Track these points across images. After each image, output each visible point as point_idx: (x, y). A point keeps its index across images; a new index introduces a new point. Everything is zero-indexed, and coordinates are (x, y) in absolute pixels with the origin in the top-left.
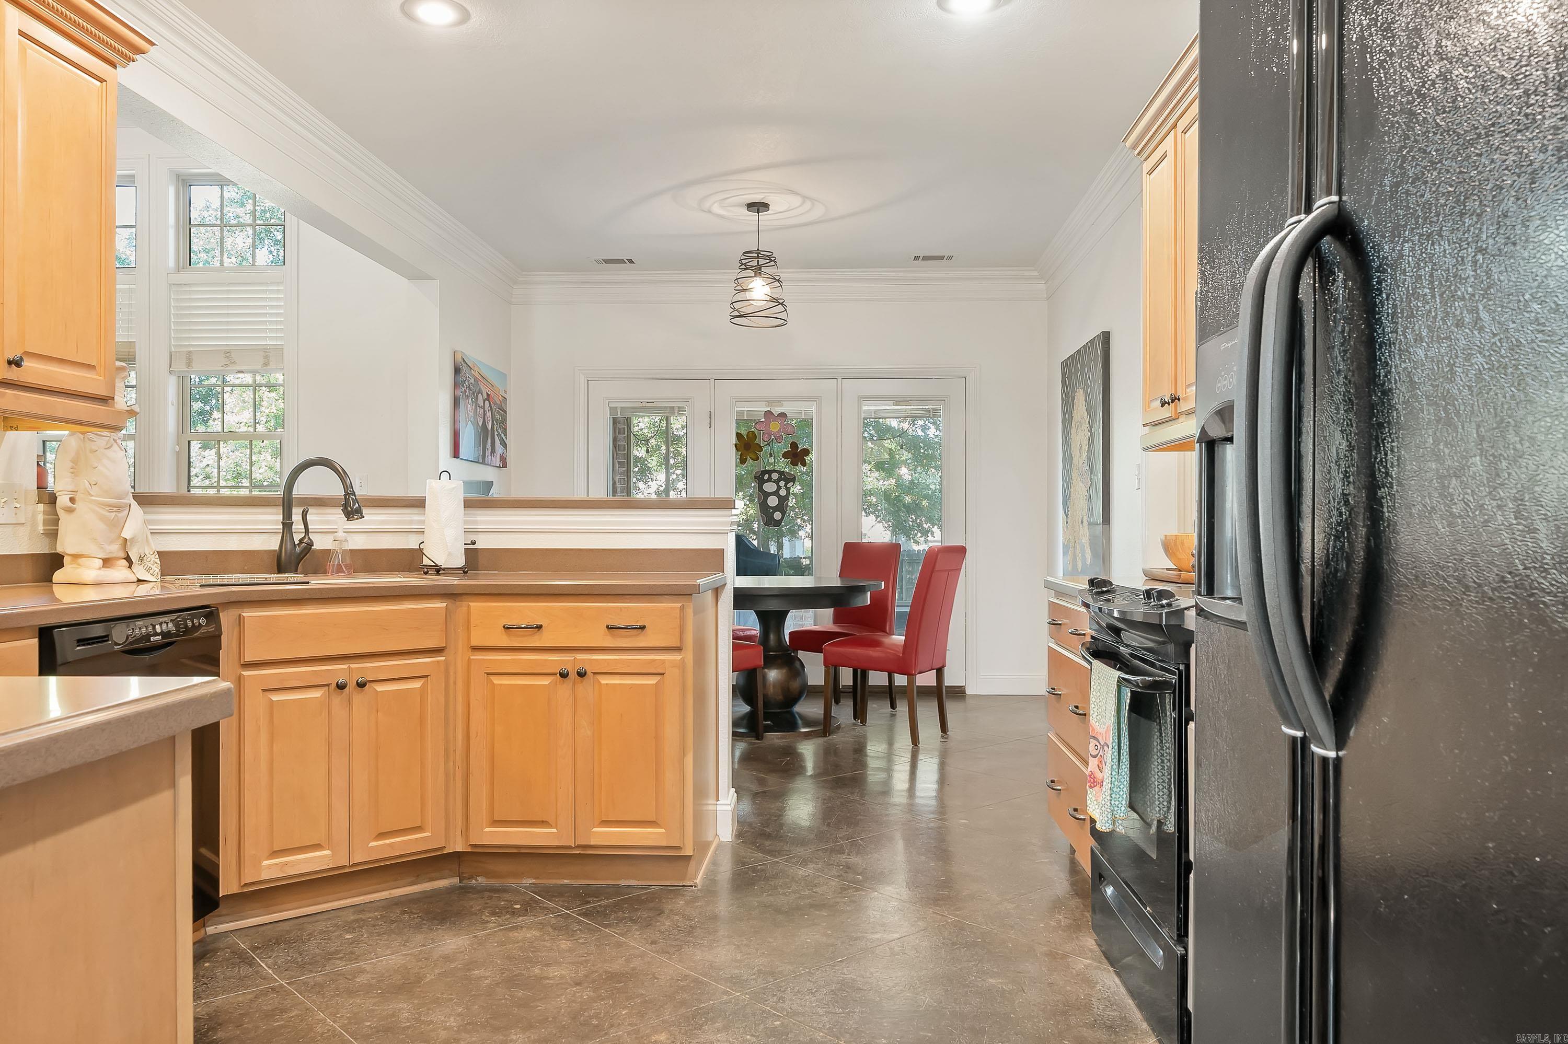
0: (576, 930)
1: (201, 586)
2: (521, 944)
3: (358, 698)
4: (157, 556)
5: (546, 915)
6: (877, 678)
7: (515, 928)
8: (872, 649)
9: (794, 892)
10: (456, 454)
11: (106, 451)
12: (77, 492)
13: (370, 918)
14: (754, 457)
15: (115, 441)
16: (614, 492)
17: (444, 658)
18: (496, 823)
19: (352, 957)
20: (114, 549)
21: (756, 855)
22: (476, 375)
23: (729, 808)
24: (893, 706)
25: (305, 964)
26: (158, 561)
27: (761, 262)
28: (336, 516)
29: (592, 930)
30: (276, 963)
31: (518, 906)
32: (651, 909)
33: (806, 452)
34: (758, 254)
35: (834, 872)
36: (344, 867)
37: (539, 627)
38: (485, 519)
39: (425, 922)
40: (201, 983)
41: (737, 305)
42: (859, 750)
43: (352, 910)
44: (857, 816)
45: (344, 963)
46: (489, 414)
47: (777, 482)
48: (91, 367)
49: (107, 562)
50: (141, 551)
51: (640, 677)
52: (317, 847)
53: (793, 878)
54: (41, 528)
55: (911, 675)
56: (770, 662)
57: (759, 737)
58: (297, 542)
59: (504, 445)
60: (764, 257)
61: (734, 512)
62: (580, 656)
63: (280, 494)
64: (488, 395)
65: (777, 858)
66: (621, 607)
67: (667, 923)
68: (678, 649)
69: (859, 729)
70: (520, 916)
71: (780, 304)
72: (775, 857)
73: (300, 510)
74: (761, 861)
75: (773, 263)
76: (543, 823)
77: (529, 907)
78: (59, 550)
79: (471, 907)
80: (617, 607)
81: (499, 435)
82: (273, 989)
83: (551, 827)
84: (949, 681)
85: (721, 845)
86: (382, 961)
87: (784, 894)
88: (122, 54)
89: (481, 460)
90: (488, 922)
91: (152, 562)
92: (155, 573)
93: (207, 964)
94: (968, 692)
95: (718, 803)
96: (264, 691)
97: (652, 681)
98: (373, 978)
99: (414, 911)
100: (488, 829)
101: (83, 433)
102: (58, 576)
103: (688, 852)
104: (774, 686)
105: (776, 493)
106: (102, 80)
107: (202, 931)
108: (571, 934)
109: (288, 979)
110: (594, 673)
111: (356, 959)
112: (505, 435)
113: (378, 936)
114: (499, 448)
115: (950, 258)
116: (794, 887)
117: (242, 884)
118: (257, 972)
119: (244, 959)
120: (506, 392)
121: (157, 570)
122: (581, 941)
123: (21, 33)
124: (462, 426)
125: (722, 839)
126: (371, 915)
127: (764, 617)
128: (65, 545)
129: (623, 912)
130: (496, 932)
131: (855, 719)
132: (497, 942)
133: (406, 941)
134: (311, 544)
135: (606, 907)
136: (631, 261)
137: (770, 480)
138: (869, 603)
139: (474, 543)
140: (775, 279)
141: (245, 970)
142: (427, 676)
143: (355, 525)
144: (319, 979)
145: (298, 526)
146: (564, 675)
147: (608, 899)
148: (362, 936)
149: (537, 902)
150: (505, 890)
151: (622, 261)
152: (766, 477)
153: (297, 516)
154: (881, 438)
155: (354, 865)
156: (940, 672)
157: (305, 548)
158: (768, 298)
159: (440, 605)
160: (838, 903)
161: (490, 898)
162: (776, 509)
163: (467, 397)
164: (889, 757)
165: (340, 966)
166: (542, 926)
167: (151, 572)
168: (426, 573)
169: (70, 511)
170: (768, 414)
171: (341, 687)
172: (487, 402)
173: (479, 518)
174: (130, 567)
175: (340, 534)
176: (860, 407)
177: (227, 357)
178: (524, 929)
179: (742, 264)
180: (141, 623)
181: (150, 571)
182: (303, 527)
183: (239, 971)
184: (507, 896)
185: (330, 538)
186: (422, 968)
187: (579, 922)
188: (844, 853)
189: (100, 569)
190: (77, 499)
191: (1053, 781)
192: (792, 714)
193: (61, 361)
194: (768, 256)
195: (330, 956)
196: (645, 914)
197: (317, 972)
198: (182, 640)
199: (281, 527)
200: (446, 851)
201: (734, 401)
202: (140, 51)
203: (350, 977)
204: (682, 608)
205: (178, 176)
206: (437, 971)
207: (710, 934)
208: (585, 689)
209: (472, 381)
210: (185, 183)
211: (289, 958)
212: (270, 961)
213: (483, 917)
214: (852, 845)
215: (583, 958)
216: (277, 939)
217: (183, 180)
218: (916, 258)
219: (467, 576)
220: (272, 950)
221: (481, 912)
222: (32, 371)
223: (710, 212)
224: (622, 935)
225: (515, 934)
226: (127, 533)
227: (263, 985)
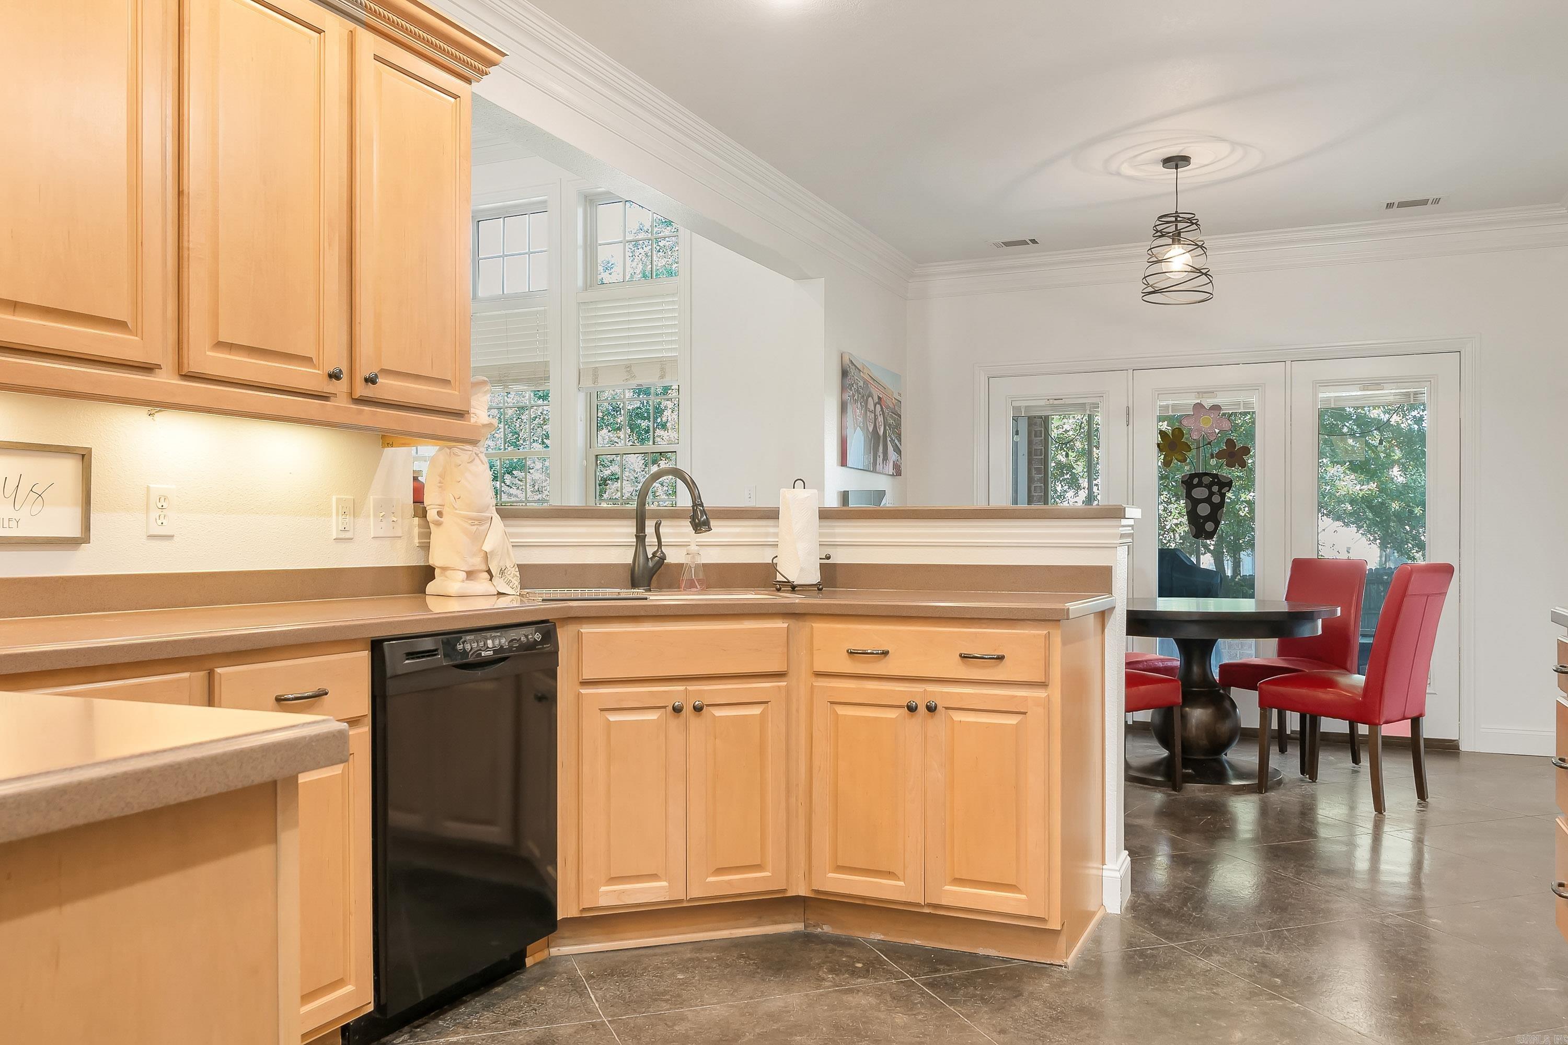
0: (917, 1003)
1: (543, 600)
2: (853, 1011)
3: (695, 723)
4: (517, 569)
5: (887, 979)
6: (1332, 725)
7: (851, 991)
8: (1322, 690)
9: (1188, 990)
10: (843, 462)
11: (469, 464)
12: (443, 505)
13: (705, 958)
14: (1180, 458)
15: (477, 455)
16: (1015, 501)
17: (785, 683)
18: (840, 869)
19: (677, 1000)
20: (477, 562)
21: (1147, 936)
22: (866, 377)
23: (1118, 875)
24: (1356, 760)
25: (631, 1001)
26: (518, 574)
27: (1180, 226)
28: (686, 527)
29: (935, 1005)
30: (604, 997)
31: (860, 965)
32: (1007, 989)
33: (1246, 451)
34: (1176, 217)
35: (1245, 969)
36: (681, 901)
37: (885, 653)
38: (845, 531)
39: (759, 970)
40: (531, 1008)
41: (1151, 280)
42: (1307, 811)
43: (690, 947)
44: (1287, 898)
45: (668, 1007)
46: (880, 419)
47: (1209, 487)
48: (445, 382)
49: (470, 575)
50: (501, 564)
51: (999, 715)
52: (654, 877)
53: (1190, 971)
54: (416, 541)
55: (1374, 725)
56: (1190, 698)
57: (1176, 787)
58: (650, 556)
59: (898, 451)
60: (1184, 220)
61: (1124, 522)
62: (931, 688)
63: (633, 506)
64: (879, 398)
65: (1174, 942)
66: (975, 633)
67: (1024, 1009)
68: (1043, 685)
69: (1308, 787)
70: (860, 977)
71: (1203, 274)
72: (1170, 939)
73: (653, 523)
74: (1153, 944)
75: (1194, 227)
76: (890, 874)
77: (872, 967)
78: (431, 562)
79: (811, 959)
80: (972, 633)
81: (892, 441)
82: (594, 1025)
83: (899, 879)
84: (1429, 731)
85: (1106, 919)
86: (706, 1009)
87: (1175, 991)
88: (475, 69)
89: (872, 468)
90: (824, 979)
91: (512, 575)
92: (515, 586)
93: (542, 988)
94: (1464, 747)
95: (1104, 867)
96: (602, 710)
97: (1012, 720)
98: (691, 1029)
99: (751, 956)
100: (831, 875)
101: (450, 448)
102: (431, 587)
103: (1054, 924)
104: (1197, 728)
105: (1208, 500)
106: (456, 97)
107: (546, 952)
108: (909, 1006)
109: (611, 1016)
110: (947, 708)
111: (681, 1003)
112: (900, 441)
113: (709, 980)
114: (892, 455)
115: (1437, 201)
116: (1190, 982)
117: (581, 908)
118: (584, 1004)
119: (576, 987)
120: (900, 395)
121: (517, 583)
122: (920, 1017)
123: (377, 58)
124: (849, 432)
125: (1108, 911)
126: (708, 955)
127: (1186, 646)
128: (435, 560)
129: (975, 987)
130: (830, 992)
131: (1302, 773)
132: (828, 1006)
133: (735, 991)
134: (663, 558)
135: (957, 978)
136: (1034, 241)
137: (1200, 485)
138: (1320, 632)
139: (828, 558)
140: (1196, 245)
141: (575, 1000)
142: (767, 702)
143: (704, 537)
144: (640, 1021)
145: (651, 539)
146: (912, 709)
147: (961, 969)
148: (694, 977)
149: (882, 962)
150: (848, 943)
151: (1024, 243)
152: (1196, 481)
153: (650, 529)
154: (1363, 434)
155: (692, 900)
156: (1416, 723)
157: (658, 562)
158: (1189, 269)
159: (780, 624)
160: (1243, 1011)
161: (833, 951)
162: (1207, 518)
163: (856, 401)
164: (1350, 825)
165: (665, 1009)
166: (880, 993)
167: (511, 585)
168: (779, 590)
169: (438, 524)
170: (1198, 407)
171: (677, 710)
172: (878, 406)
173: (837, 530)
174: (491, 580)
175: (693, 548)
176: (1315, 395)
177: (627, 371)
178: (861, 994)
179: (1157, 231)
180: (472, 637)
181: (509, 584)
182: (656, 540)
183: (569, 1000)
184: (852, 951)
185: (683, 551)
186: (743, 1024)
187: (923, 993)
188: (1261, 946)
189: (463, 581)
190: (444, 513)
191: (1561, 885)
192: (1220, 763)
193: (417, 377)
194: (1189, 219)
195: (657, 997)
196: (1000, 994)
197: (640, 1013)
198: (515, 656)
199: (635, 540)
200: (789, 894)
201: (1157, 393)
202: (492, 64)
203: (670, 1024)
204: (1048, 637)
205: (586, 197)
206: (757, 1030)
207: (1072, 1030)
208: (937, 724)
209: (861, 384)
210: (591, 201)
211: (618, 993)
212: (600, 993)
213: (820, 973)
214: (1274, 937)
215: (918, 1039)
216: (612, 970)
217: (591, 200)
218: (1390, 206)
219: (822, 594)
220: (605, 982)
221: (820, 966)
222: (388, 387)
223: (1118, 174)
224: (968, 1017)
225: (850, 999)
226: (487, 547)
227: (586, 1019)
